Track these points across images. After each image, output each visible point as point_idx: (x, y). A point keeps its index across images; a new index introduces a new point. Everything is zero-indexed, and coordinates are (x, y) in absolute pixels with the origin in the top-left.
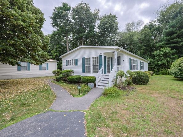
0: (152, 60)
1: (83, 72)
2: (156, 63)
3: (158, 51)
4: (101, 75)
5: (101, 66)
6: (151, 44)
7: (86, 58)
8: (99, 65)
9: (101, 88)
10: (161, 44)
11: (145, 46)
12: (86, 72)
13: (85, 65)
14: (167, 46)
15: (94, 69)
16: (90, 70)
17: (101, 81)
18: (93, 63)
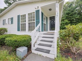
1: (18, 31)
4: (38, 34)
5: (38, 23)
7: (21, 16)
8: (35, 21)
9: (40, 55)
12: (22, 30)
13: (20, 23)
15: (29, 27)
16: (25, 28)
17: (39, 42)
18: (29, 21)
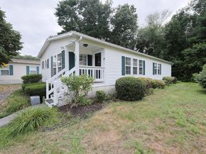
0: (180, 62)
2: (185, 66)
3: (189, 49)
6: (179, 40)
10: (194, 38)
11: (172, 43)
14: (203, 41)
